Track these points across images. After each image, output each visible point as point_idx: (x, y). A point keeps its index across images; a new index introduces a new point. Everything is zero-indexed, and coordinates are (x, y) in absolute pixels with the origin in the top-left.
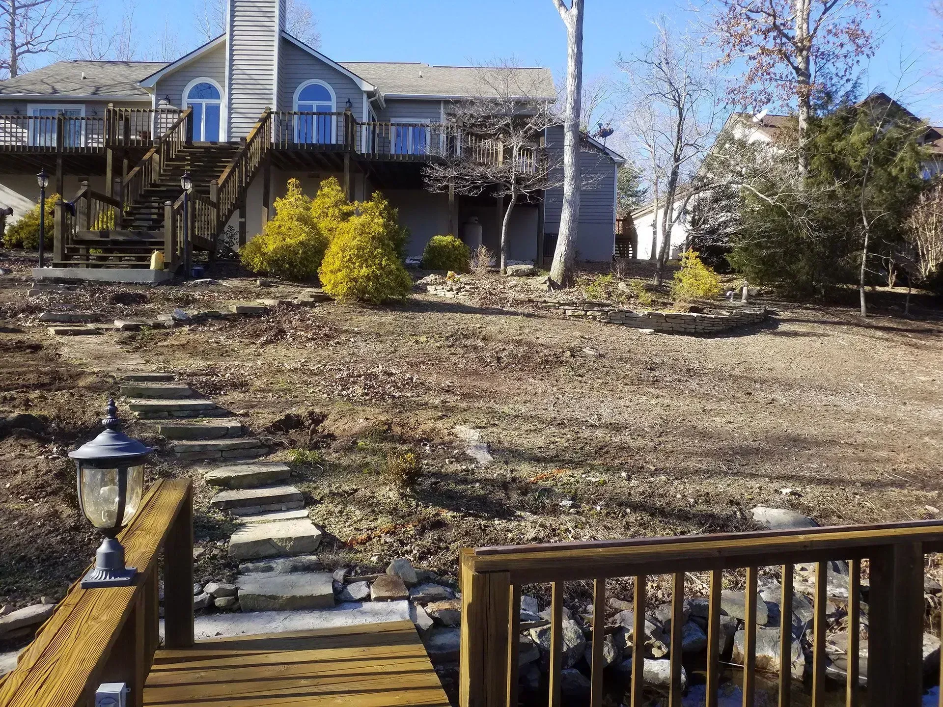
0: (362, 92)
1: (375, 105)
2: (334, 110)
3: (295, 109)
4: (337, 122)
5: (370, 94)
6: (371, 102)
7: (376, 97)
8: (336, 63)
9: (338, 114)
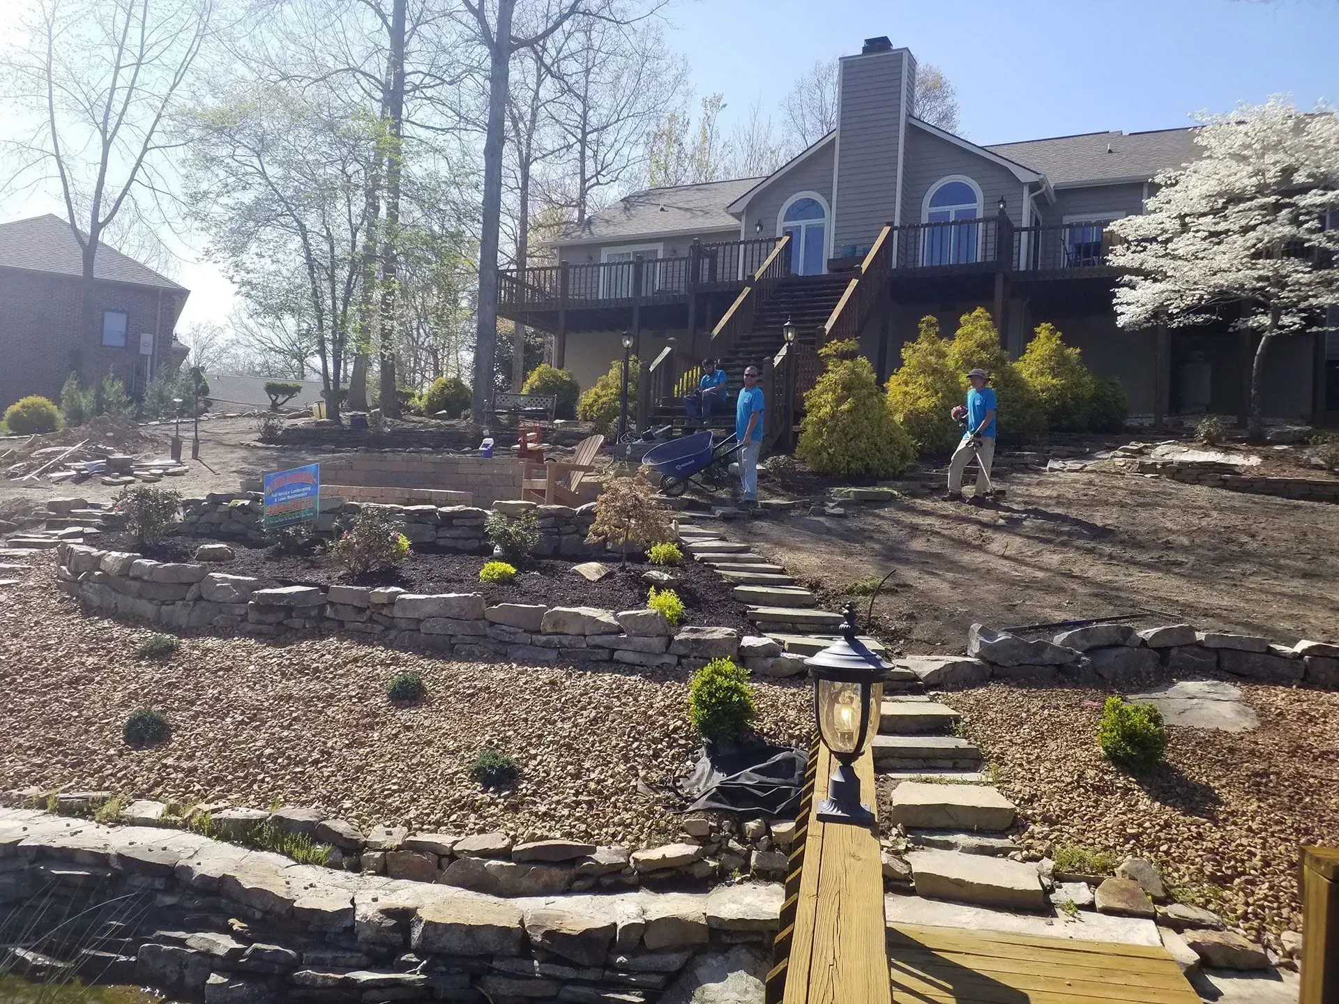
0: (1022, 185)
1: (1041, 202)
2: (980, 215)
3: (925, 220)
4: (986, 231)
5: (1034, 187)
6: (1035, 198)
7: (1044, 188)
8: (982, 148)
9: (986, 220)
